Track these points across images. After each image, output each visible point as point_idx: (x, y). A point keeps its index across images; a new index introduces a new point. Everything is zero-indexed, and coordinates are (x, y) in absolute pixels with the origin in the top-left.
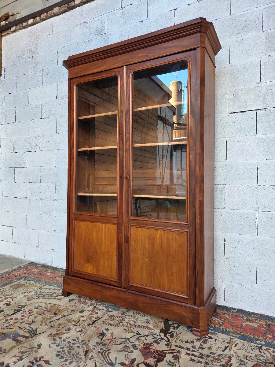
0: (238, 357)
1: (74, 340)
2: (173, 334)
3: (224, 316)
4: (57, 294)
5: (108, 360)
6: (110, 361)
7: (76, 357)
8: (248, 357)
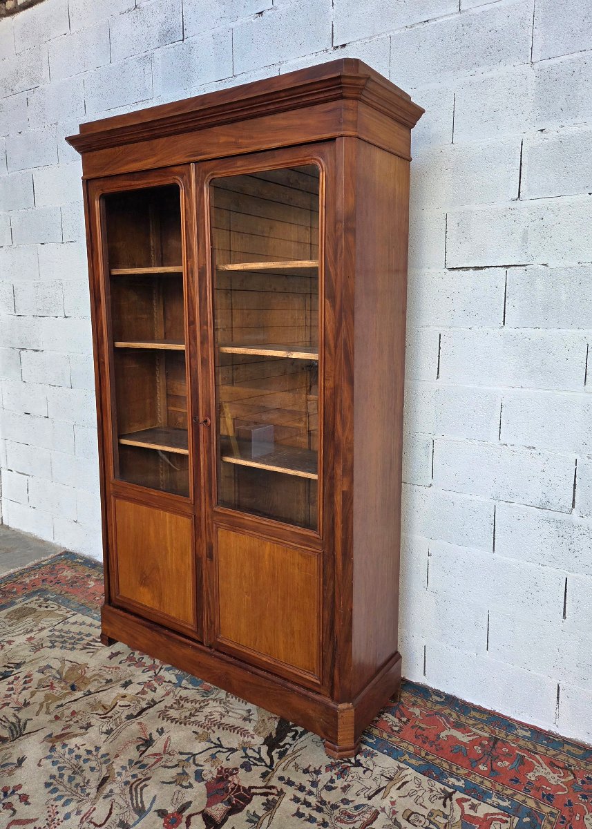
0: (395, 813)
1: (89, 752)
2: (287, 750)
3: (411, 710)
4: (91, 638)
5: (137, 802)
6: (140, 805)
7: (79, 791)
8: (413, 815)
